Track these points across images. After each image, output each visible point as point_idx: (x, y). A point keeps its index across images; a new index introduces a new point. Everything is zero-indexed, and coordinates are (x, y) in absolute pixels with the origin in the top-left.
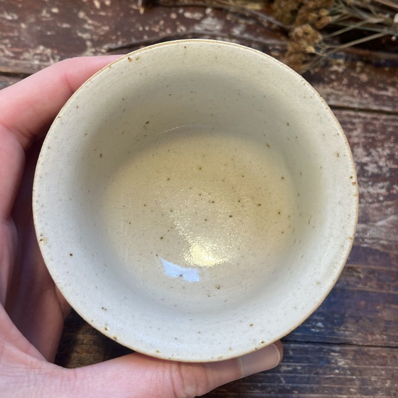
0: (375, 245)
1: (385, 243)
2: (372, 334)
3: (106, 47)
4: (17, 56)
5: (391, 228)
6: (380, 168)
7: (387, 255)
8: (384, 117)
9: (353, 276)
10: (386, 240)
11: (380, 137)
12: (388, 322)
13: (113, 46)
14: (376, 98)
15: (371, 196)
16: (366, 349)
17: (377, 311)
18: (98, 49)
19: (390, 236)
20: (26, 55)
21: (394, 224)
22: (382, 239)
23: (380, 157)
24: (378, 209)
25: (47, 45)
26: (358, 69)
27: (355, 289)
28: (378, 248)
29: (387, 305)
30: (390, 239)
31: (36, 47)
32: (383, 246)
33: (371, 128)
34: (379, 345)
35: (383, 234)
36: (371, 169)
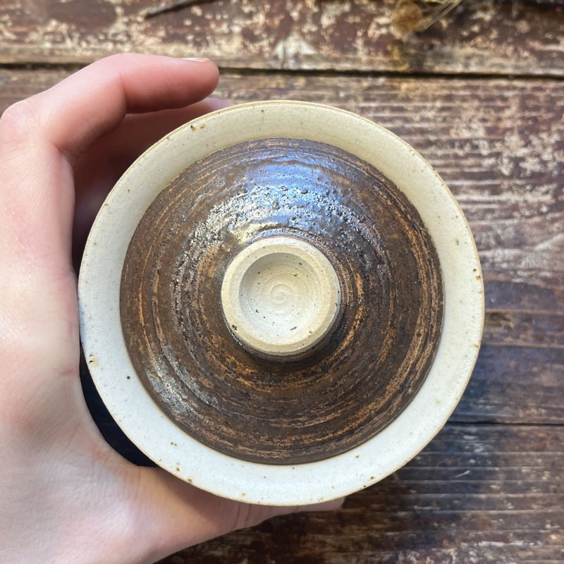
0: (534, 278)
1: (548, 274)
2: (526, 407)
3: (144, 12)
4: (21, 37)
5: (558, 252)
6: (544, 163)
7: (551, 292)
8: (552, 84)
9: (500, 325)
10: (549, 271)
11: (546, 116)
12: (549, 389)
13: (154, 10)
14: (541, 56)
15: (529, 206)
16: (515, 429)
17: (534, 375)
18: (132, 17)
19: (555, 264)
20: (34, 36)
21: (561, 247)
22: (544, 270)
23: (544, 147)
24: (539, 226)
25: (61, 19)
26: (515, 13)
27: (501, 344)
28: (538, 282)
29: (548, 365)
30: (556, 269)
31: (46, 23)
32: (545, 279)
33: (531, 103)
34: (535, 422)
35: (545, 262)
36: (531, 165)
